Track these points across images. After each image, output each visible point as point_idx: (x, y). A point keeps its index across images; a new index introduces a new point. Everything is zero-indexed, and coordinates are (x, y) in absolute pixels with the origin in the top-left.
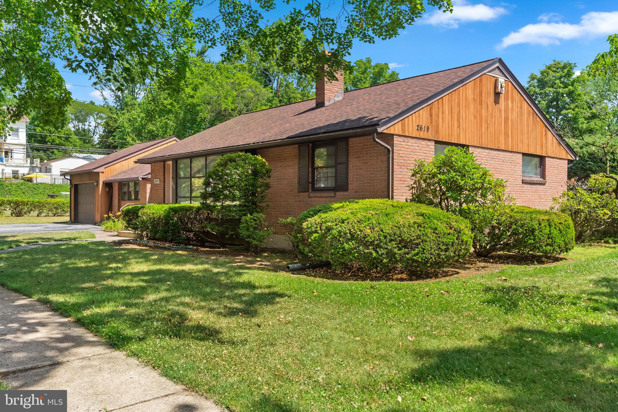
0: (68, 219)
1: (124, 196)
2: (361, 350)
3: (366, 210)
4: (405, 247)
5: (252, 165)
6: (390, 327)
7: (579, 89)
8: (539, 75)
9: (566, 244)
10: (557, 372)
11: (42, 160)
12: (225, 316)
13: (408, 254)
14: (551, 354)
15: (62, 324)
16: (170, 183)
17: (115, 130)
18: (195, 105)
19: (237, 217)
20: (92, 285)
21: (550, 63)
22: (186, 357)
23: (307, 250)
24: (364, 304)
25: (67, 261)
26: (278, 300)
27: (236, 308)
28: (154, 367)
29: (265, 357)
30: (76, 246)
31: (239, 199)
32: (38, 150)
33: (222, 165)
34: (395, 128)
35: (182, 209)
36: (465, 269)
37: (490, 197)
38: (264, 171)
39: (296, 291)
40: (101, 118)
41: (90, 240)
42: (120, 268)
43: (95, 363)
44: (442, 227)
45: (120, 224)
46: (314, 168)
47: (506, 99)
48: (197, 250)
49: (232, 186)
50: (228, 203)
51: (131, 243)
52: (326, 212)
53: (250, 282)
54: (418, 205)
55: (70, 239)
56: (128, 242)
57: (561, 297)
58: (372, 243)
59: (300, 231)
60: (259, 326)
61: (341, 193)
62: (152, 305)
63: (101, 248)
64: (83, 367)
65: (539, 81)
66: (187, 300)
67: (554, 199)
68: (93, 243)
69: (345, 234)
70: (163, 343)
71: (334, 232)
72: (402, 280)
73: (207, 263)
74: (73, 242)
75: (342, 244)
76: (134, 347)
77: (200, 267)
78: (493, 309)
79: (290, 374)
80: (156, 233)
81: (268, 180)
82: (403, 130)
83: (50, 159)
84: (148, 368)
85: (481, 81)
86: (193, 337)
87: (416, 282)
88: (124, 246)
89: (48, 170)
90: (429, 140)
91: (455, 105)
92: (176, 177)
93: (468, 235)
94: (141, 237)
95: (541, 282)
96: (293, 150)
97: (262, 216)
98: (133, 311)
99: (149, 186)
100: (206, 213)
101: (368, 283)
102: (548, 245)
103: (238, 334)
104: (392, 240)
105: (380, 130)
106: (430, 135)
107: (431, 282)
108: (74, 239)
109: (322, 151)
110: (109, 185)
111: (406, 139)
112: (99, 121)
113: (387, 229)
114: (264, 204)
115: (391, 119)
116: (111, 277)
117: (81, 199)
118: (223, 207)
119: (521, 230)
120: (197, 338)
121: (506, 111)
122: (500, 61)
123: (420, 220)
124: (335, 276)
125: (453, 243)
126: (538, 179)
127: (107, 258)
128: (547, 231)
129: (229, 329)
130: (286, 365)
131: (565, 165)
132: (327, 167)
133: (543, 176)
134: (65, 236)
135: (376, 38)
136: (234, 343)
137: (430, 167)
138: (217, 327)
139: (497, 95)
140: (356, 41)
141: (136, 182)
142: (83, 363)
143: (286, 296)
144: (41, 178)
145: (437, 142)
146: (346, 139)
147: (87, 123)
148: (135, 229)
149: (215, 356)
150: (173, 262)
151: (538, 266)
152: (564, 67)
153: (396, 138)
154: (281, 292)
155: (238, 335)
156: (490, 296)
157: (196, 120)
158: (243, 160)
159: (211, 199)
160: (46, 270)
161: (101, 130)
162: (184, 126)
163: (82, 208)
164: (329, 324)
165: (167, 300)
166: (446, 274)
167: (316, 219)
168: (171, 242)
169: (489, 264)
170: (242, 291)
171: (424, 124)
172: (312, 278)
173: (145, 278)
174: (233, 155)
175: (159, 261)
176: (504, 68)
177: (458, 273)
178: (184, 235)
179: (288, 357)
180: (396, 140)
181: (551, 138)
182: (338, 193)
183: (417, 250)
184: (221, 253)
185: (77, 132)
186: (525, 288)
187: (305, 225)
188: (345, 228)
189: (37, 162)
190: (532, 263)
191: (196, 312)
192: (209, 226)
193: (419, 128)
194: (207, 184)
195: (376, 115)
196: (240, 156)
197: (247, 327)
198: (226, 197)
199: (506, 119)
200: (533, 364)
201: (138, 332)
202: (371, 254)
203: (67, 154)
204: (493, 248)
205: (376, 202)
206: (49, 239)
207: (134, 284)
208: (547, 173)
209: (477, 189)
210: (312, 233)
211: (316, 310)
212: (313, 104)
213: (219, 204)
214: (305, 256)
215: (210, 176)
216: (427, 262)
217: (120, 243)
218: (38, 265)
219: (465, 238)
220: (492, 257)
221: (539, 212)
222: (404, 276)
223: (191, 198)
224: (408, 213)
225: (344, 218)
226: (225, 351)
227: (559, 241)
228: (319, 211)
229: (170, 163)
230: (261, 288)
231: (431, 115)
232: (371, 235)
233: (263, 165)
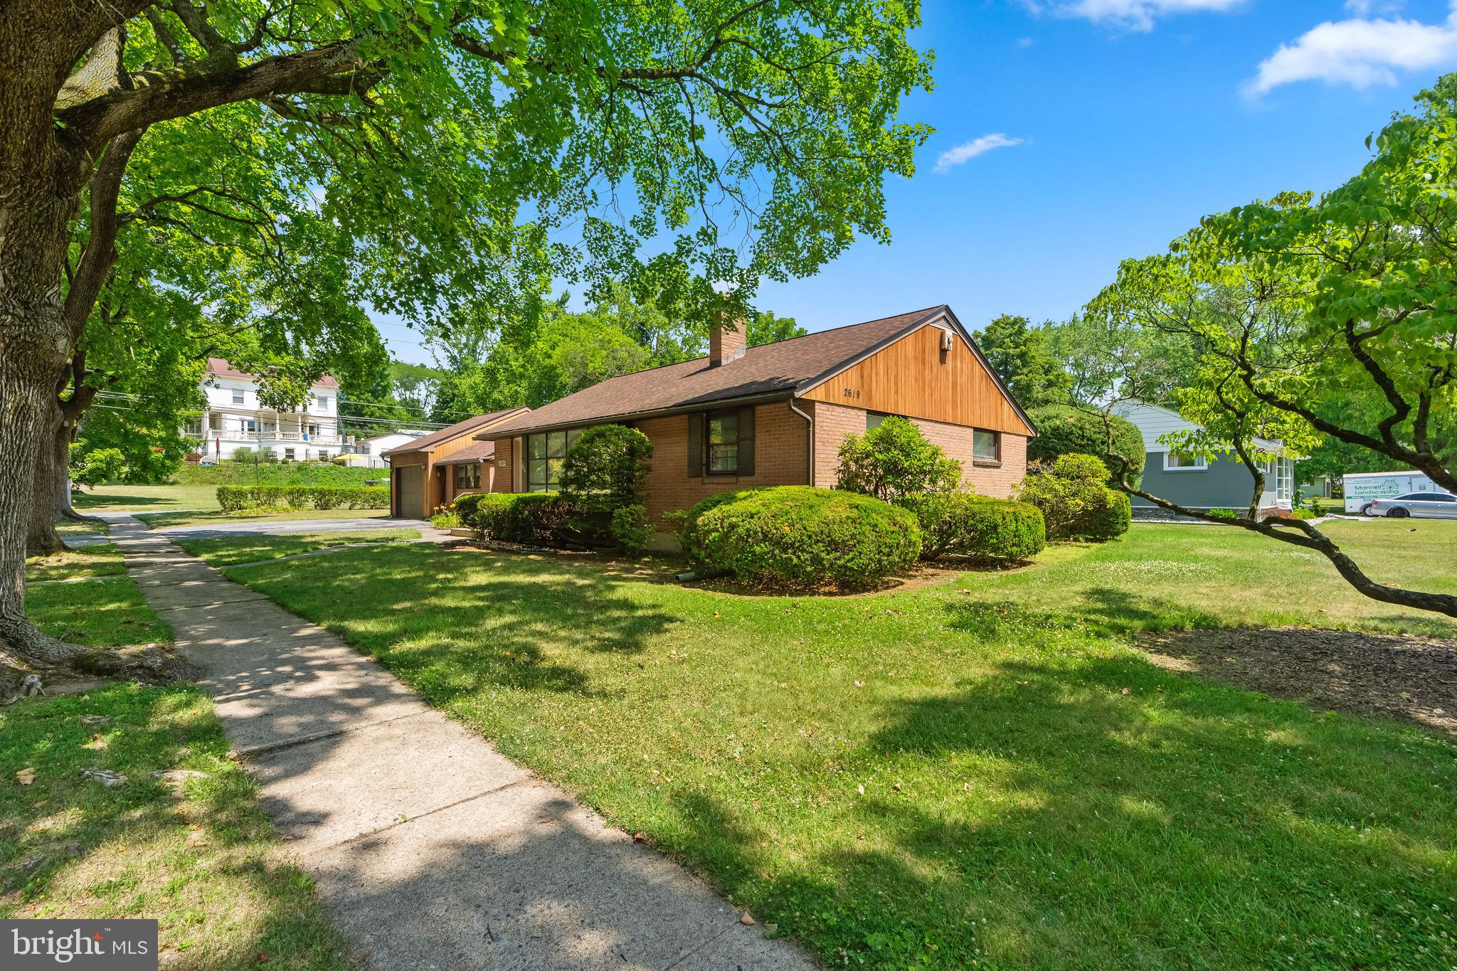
0: (388, 512)
1: (461, 483)
2: (791, 703)
3: (782, 501)
4: (836, 550)
5: (628, 441)
6: (828, 666)
7: (1033, 350)
8: (984, 333)
9: (1036, 544)
10: (1080, 736)
11: (357, 438)
12: (593, 652)
13: (839, 559)
14: (1061, 706)
15: (361, 666)
16: (520, 466)
17: (452, 400)
18: (554, 368)
19: (608, 510)
20: (408, 604)
21: (998, 317)
22: (535, 720)
23: (703, 553)
24: (787, 631)
25: (378, 571)
26: (666, 626)
27: (608, 639)
28: (486, 738)
29: (651, 719)
30: (394, 548)
31: (611, 486)
32: (353, 425)
33: (588, 442)
34: (815, 393)
35: (534, 499)
36: (910, 577)
37: (941, 483)
38: (644, 449)
39: (691, 613)
40: (434, 384)
41: (413, 541)
42: (449, 580)
43: (397, 731)
44: (884, 524)
45: (455, 519)
46: (709, 446)
47: (954, 358)
48: (555, 554)
49: (600, 470)
50: (596, 491)
51: (468, 545)
52: (730, 503)
53: (626, 600)
54: (849, 493)
55: (387, 540)
56: (463, 543)
57: (1049, 617)
58: (792, 545)
59: (694, 527)
60: (642, 667)
61: (746, 478)
62: (489, 636)
63: (427, 551)
64: (377, 740)
65: (984, 339)
66: (539, 627)
67: (1013, 486)
68: (417, 545)
69: (756, 533)
70: (502, 698)
71: (740, 530)
72: (831, 594)
73: (568, 572)
74: (391, 544)
75: (751, 546)
76: (458, 704)
77: (558, 578)
78: (964, 636)
79: (690, 747)
80: (500, 531)
81: (649, 462)
82: (827, 395)
83: (367, 436)
84: (479, 738)
85: (924, 333)
86: (546, 687)
87: (852, 597)
88: (459, 549)
89: (365, 451)
90: (860, 409)
91: (891, 363)
92: (528, 457)
93: (916, 534)
94: (482, 536)
95: (1015, 595)
96: (682, 422)
97: (641, 508)
98: (461, 644)
99: (492, 470)
100: (565, 506)
101: (787, 600)
102: (1014, 545)
103: (611, 680)
104: (818, 541)
105: (798, 394)
106: (860, 403)
107: (870, 596)
108: (393, 540)
109: (716, 425)
110: (440, 469)
111: (831, 408)
112: (432, 389)
113: (813, 527)
114: (643, 494)
115: (812, 381)
116: (435, 593)
117: (406, 486)
118: (589, 497)
119: (980, 526)
120: (550, 688)
121: (954, 374)
122: (947, 309)
123: (855, 513)
124: (741, 591)
125: (898, 544)
126: (990, 460)
127: (434, 566)
128: (1013, 527)
129: (599, 673)
130: (684, 731)
131: (1023, 443)
132: (725, 444)
133: (998, 457)
134: (381, 535)
135: (790, 276)
136: (605, 696)
137: (862, 445)
138: (582, 669)
139: (943, 352)
140: (763, 279)
141: (476, 465)
142: (379, 732)
143: (677, 620)
144: (357, 460)
145: (870, 412)
146: (751, 407)
147: (416, 392)
148: (473, 525)
149: (578, 719)
150: (524, 572)
151: (1004, 573)
152: (1015, 323)
153: (817, 406)
154: (670, 614)
155: (613, 682)
156: (954, 617)
157: (555, 387)
158: (617, 435)
159: (574, 486)
160: (347, 584)
161: (433, 400)
162: (540, 393)
163: (406, 499)
164: (742, 662)
165: (510, 627)
166: (887, 586)
167: (714, 513)
168: (520, 542)
169: (939, 571)
170: (617, 613)
171: (853, 388)
172: (710, 593)
173: (482, 594)
174: (603, 428)
175: (506, 570)
176: (951, 318)
177: (902, 584)
178: (537, 532)
179: (686, 716)
180: (819, 408)
181: (1007, 409)
182: (741, 479)
183: (851, 555)
184: (586, 558)
185: (404, 403)
186: (998, 604)
187: (700, 521)
188: (754, 524)
189: (352, 440)
190: (994, 568)
191: (552, 645)
192: (570, 522)
193: (848, 393)
194: (568, 466)
195: (791, 376)
196: (611, 430)
197: (625, 670)
198: (593, 484)
199: (955, 383)
200: (1041, 723)
201: (467, 680)
202: (791, 560)
203: (390, 430)
204: (941, 549)
205: (794, 490)
206: (358, 540)
207: (467, 604)
208: (1003, 454)
209: (925, 473)
210: (710, 532)
211: (722, 641)
212: (706, 363)
213: (583, 493)
214: (700, 562)
215: (571, 456)
216: (864, 571)
217: (453, 544)
218: (335, 576)
219: (913, 538)
220: (940, 561)
221: (1001, 503)
222: (834, 589)
223: (547, 485)
224: (837, 505)
225: (754, 511)
226: (594, 707)
227: (1028, 540)
228: (719, 502)
229: (520, 439)
230: (642, 608)
231: (862, 377)
232: (791, 535)
233: (642, 441)
